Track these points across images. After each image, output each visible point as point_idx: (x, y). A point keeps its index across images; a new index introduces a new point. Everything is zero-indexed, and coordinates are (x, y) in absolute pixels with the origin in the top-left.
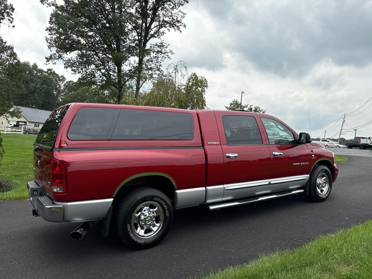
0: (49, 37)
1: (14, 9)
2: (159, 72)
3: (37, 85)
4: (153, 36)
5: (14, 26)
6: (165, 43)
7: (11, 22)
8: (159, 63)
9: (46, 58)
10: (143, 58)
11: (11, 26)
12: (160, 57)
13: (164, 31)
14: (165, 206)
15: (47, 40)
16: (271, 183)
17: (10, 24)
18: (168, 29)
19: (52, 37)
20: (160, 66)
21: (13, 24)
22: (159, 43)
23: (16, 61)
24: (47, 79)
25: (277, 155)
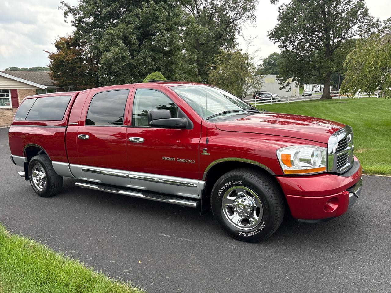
16: (130, 176)
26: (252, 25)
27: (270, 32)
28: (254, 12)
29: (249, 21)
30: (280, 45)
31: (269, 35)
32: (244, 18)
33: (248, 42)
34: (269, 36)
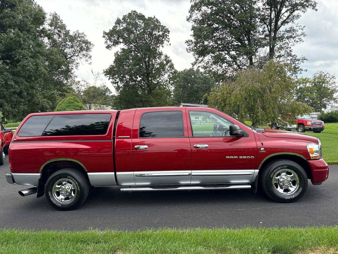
0: (188, 47)
1: (170, 31)
2: (292, 58)
3: (199, 85)
4: (284, 22)
5: (170, 44)
6: (300, 26)
7: (168, 41)
8: (289, 48)
9: (192, 64)
10: (274, 46)
11: (169, 45)
12: (292, 42)
13: (298, 14)
14: (77, 183)
15: (187, 50)
16: (193, 174)
17: (168, 43)
18: (303, 11)
19: (190, 47)
20: (291, 51)
21: (170, 42)
22: (289, 28)
23: (174, 70)
24: (206, 79)
25: (199, 147)
26: (88, 62)
27: (105, 70)
28: (89, 53)
29: (85, 59)
30: (112, 81)
31: (105, 72)
32: (80, 56)
33: (96, 77)
34: (105, 74)
